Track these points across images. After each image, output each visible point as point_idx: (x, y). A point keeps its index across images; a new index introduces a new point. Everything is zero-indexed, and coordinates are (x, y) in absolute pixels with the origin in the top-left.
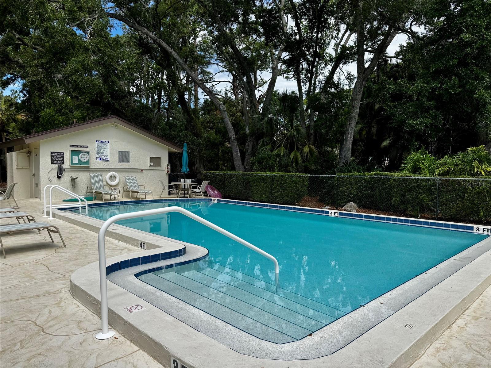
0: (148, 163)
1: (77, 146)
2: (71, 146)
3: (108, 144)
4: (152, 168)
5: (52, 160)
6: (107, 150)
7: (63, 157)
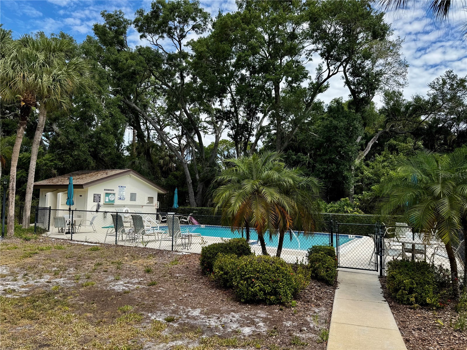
0: (146, 201)
1: (108, 190)
2: (105, 190)
3: (125, 189)
4: (148, 205)
5: (94, 199)
6: (124, 192)
7: (100, 197)
